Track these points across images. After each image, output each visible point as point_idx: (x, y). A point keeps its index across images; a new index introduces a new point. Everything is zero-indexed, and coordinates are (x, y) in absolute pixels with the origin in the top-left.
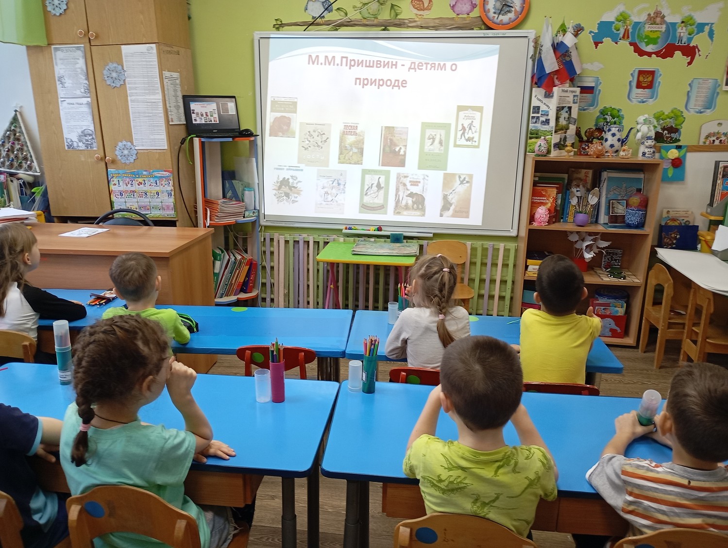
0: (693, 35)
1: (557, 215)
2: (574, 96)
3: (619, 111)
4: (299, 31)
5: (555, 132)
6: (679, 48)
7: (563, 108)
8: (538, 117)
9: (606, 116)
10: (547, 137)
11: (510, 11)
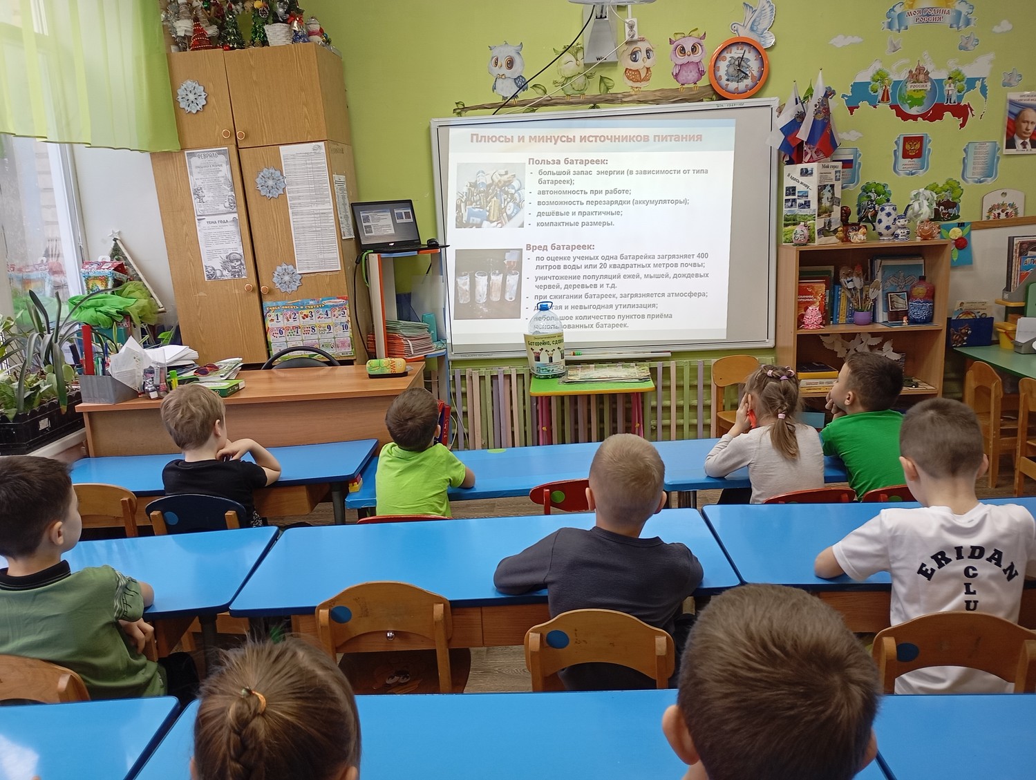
0: (963, 92)
1: (828, 314)
2: (836, 172)
3: (884, 187)
4: (487, 116)
5: (818, 216)
6: (949, 108)
7: (825, 186)
8: (794, 200)
9: (870, 194)
10: (808, 222)
11: (746, 76)
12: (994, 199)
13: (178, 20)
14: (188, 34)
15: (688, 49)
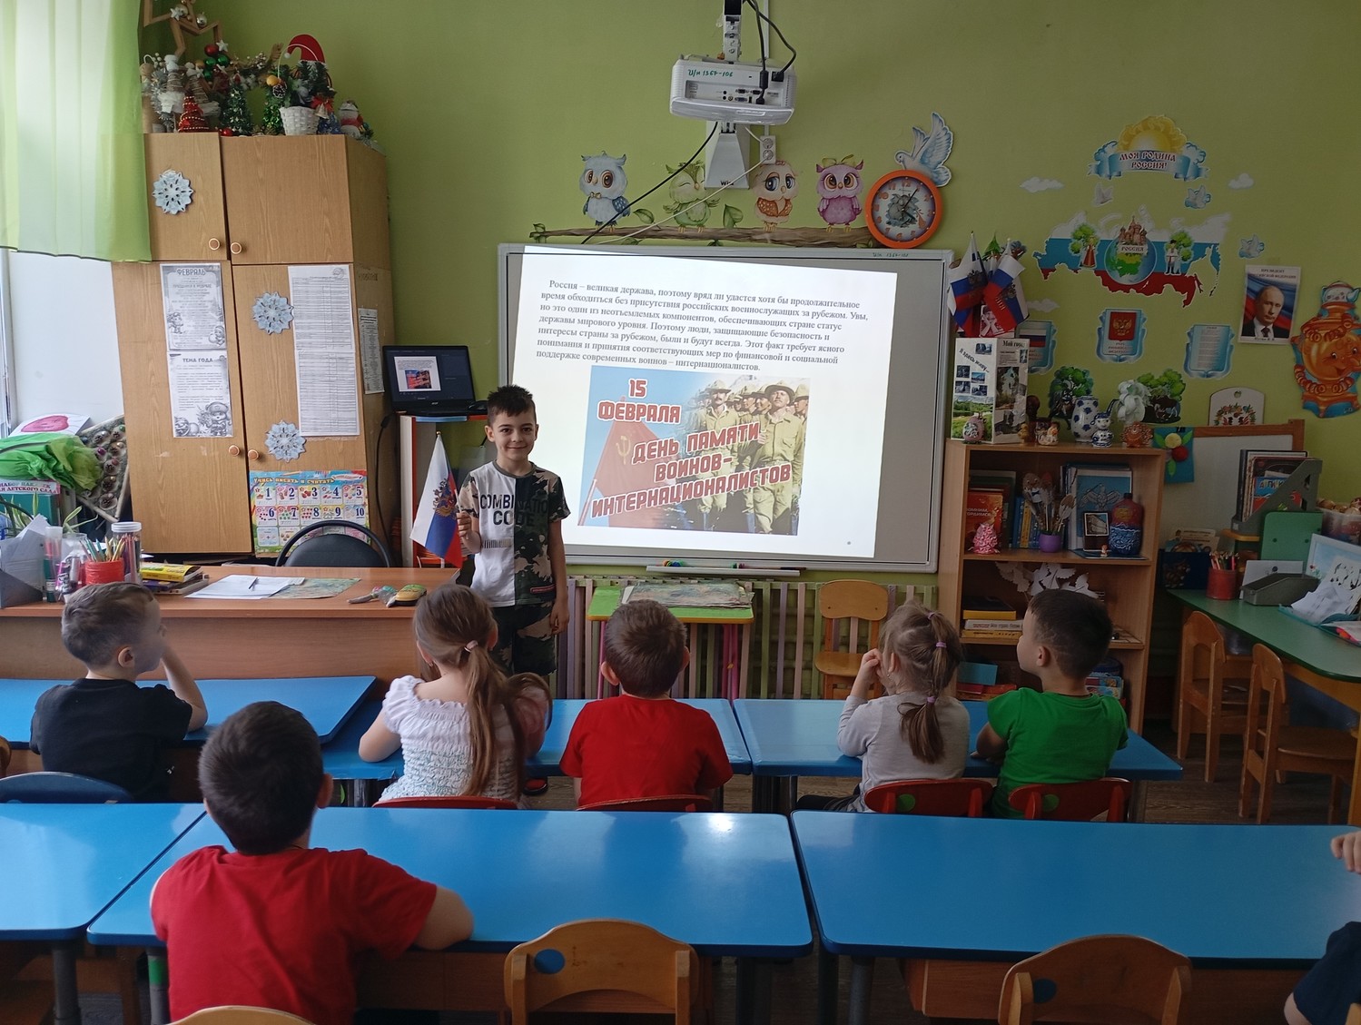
0: (1189, 261)
1: (1006, 536)
2: (1021, 352)
3: (1084, 374)
4: (575, 245)
5: (997, 406)
7: (1006, 369)
8: (967, 384)
9: (1066, 381)
10: (984, 414)
11: (913, 220)
12: (1224, 399)
13: (165, 91)
14: (177, 111)
15: (840, 179)
